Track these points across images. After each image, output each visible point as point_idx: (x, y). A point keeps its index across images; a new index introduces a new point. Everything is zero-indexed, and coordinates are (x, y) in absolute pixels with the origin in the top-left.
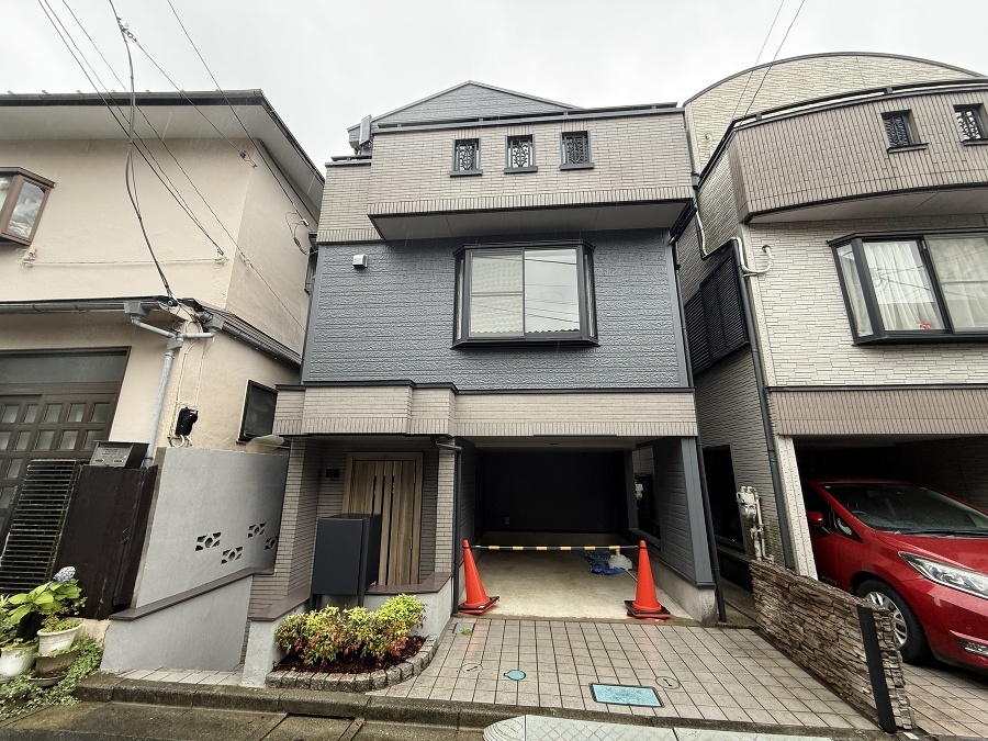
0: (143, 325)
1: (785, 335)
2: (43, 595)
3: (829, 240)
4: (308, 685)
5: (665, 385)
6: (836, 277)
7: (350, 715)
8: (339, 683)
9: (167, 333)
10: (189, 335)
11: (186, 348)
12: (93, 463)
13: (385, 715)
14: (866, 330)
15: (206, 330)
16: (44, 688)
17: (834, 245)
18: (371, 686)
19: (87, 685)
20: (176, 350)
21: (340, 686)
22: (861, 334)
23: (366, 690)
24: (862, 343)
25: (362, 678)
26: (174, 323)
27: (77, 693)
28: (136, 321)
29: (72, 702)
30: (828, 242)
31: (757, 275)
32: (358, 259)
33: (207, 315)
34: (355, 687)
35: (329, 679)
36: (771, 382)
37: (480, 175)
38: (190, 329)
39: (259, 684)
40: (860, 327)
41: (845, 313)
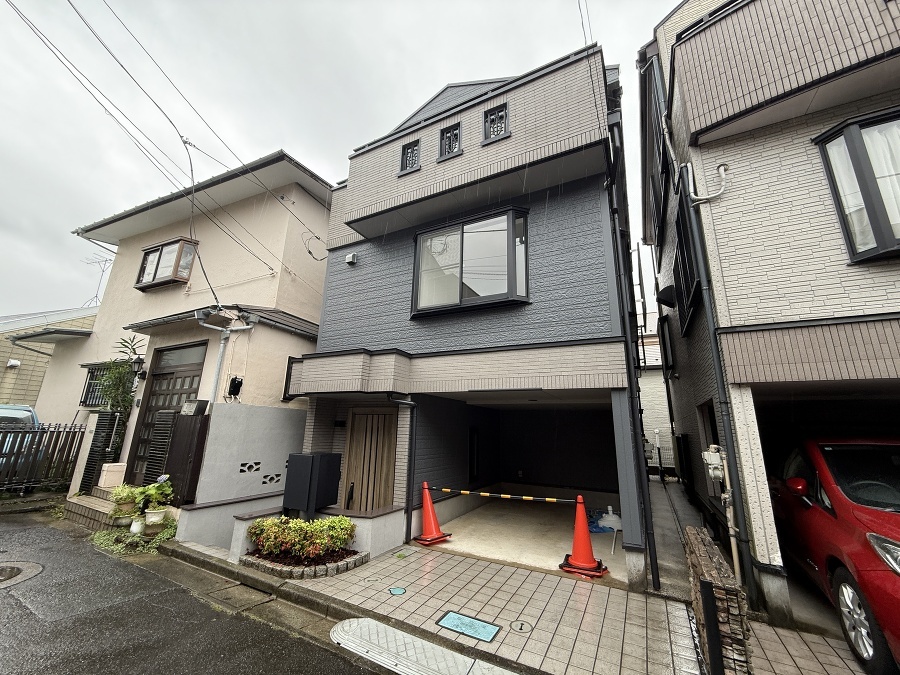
0: (205, 325)
1: (744, 266)
2: (152, 489)
3: (813, 137)
4: (257, 567)
5: (595, 336)
6: (825, 182)
7: (269, 591)
8: (273, 569)
9: (220, 329)
10: (234, 329)
11: (233, 337)
12: (182, 413)
13: (287, 596)
14: (866, 242)
15: (248, 324)
16: (145, 542)
17: (822, 142)
18: (291, 575)
19: (163, 545)
20: (227, 339)
21: (272, 572)
22: (861, 249)
23: (287, 578)
24: (862, 261)
25: (286, 569)
26: (226, 322)
27: (159, 548)
28: (201, 323)
29: (156, 552)
30: (813, 140)
31: (708, 201)
32: (349, 258)
33: (246, 314)
34: (281, 574)
35: (268, 565)
36: (724, 323)
37: (419, 170)
38: (237, 325)
39: (235, 561)
40: (858, 239)
41: (838, 225)
